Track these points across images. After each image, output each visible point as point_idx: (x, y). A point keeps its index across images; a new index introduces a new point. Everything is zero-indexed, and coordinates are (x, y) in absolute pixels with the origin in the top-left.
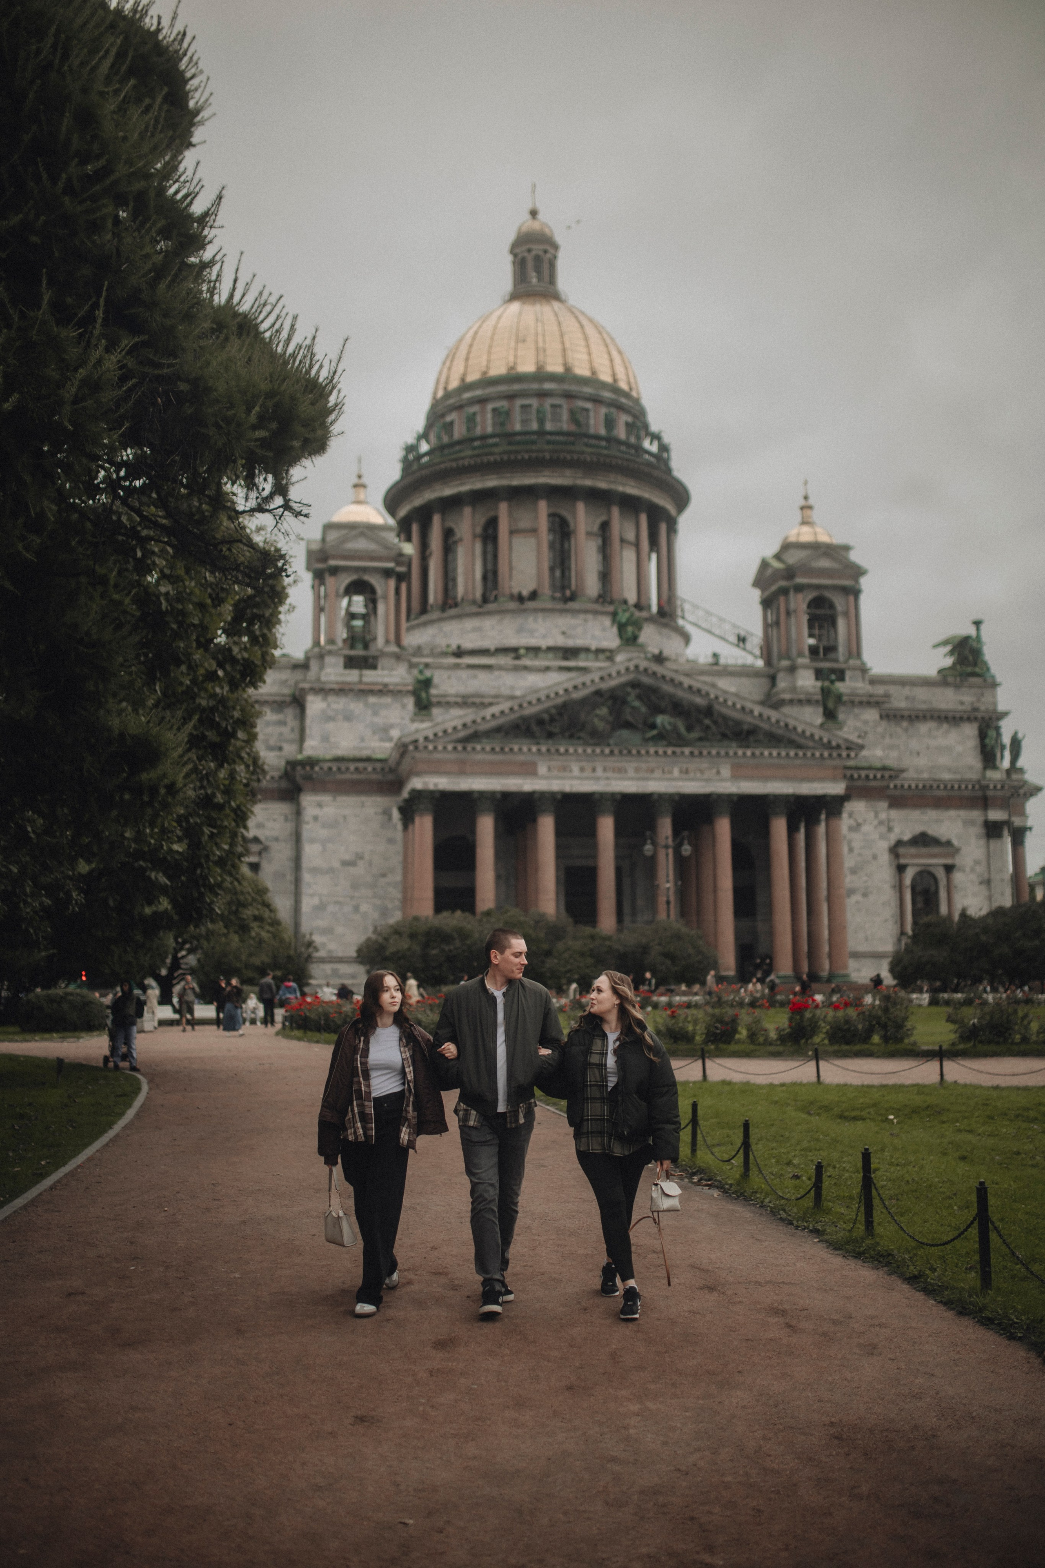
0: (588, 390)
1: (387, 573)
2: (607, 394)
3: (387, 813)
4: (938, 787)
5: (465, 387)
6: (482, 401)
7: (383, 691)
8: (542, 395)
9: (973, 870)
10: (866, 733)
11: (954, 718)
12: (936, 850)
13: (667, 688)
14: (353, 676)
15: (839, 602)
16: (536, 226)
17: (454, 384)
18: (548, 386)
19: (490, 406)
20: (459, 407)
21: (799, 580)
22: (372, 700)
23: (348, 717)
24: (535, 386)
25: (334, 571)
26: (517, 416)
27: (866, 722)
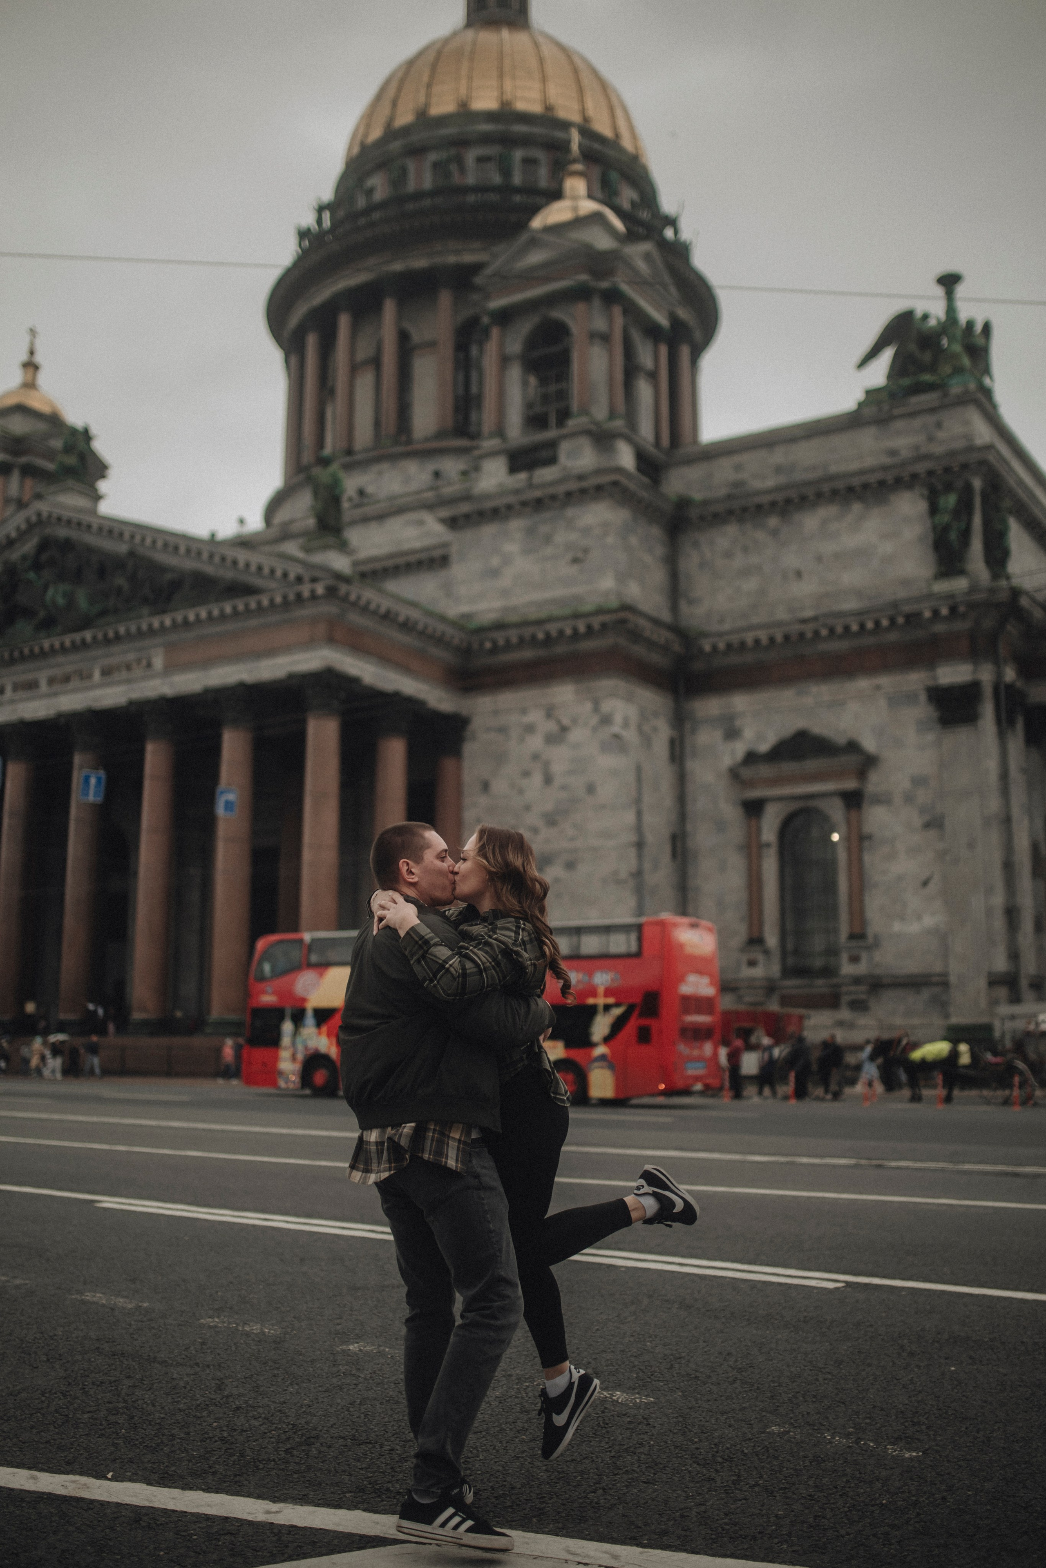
4: (816, 633)
9: (909, 799)
10: (586, 551)
11: (866, 486)
12: (811, 765)
27: (586, 531)
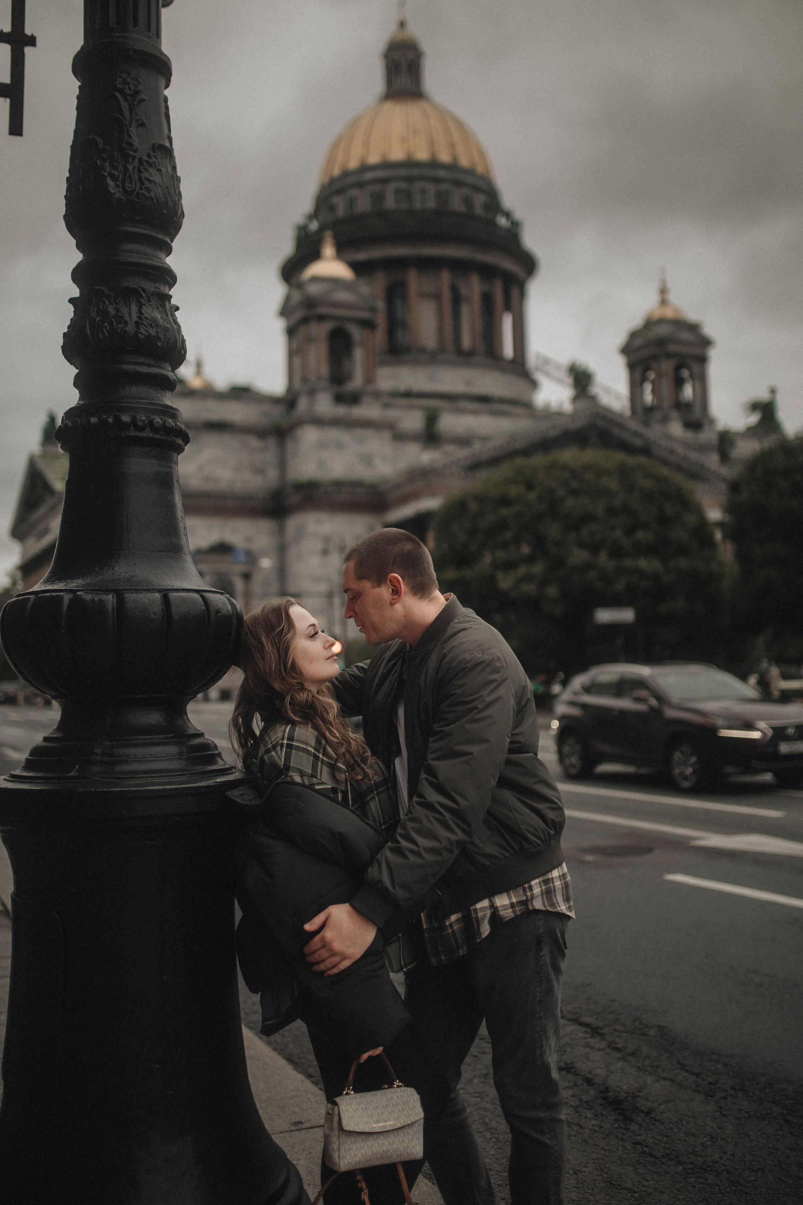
0: (470, 179)
1: (360, 323)
2: (481, 185)
5: (364, 168)
6: (384, 181)
7: (366, 424)
8: (436, 180)
13: (616, 431)
14: (341, 411)
16: (404, 36)
17: (353, 164)
18: (442, 173)
19: (391, 187)
20: (361, 185)
22: (358, 431)
23: (340, 446)
24: (429, 173)
25: (320, 319)
26: (418, 196)
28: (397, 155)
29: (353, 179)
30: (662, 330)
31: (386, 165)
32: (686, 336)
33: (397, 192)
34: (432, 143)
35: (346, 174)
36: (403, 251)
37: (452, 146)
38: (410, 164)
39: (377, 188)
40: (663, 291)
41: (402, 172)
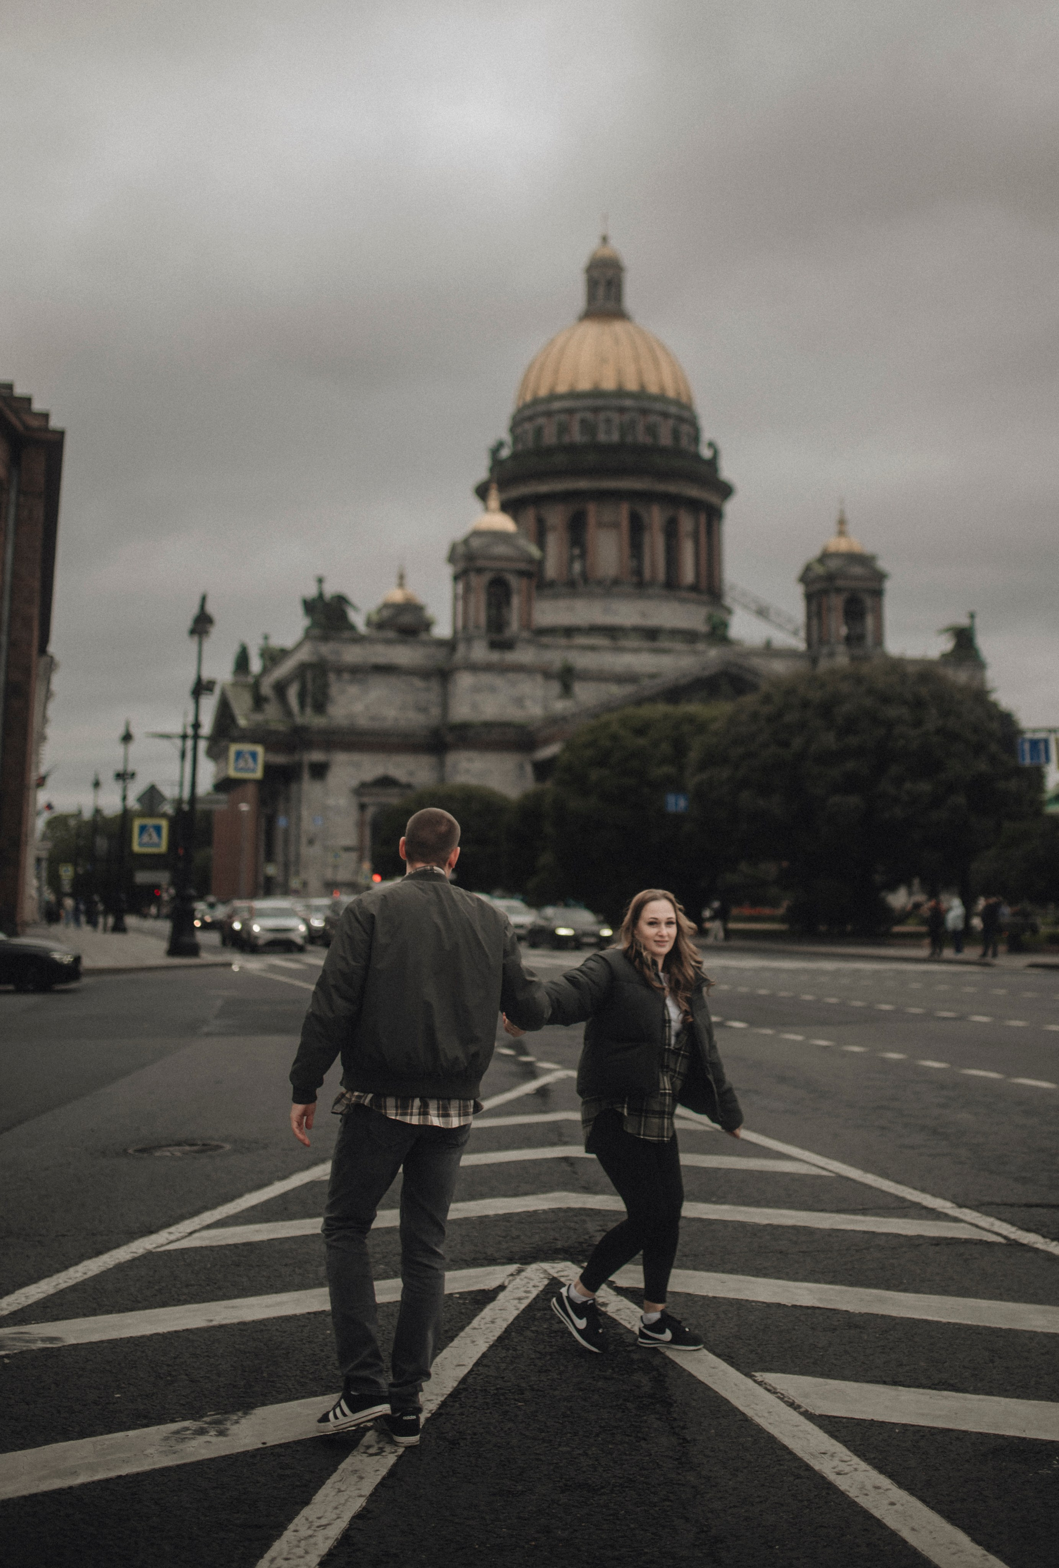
0: (658, 406)
1: (521, 574)
2: (673, 410)
3: (521, 767)
5: (553, 397)
6: (570, 411)
7: (519, 668)
8: (622, 410)
14: (495, 657)
15: (869, 602)
16: (606, 252)
17: (543, 392)
18: (628, 403)
19: (578, 416)
20: (548, 414)
21: (840, 583)
22: (511, 676)
23: (492, 689)
24: (615, 402)
25: (480, 571)
26: (602, 427)
28: (584, 385)
29: (541, 408)
30: (833, 564)
31: (573, 395)
32: (857, 570)
33: (583, 421)
34: (619, 372)
35: (536, 401)
36: (583, 484)
37: (640, 373)
38: (597, 393)
39: (563, 417)
40: (842, 522)
41: (589, 402)
